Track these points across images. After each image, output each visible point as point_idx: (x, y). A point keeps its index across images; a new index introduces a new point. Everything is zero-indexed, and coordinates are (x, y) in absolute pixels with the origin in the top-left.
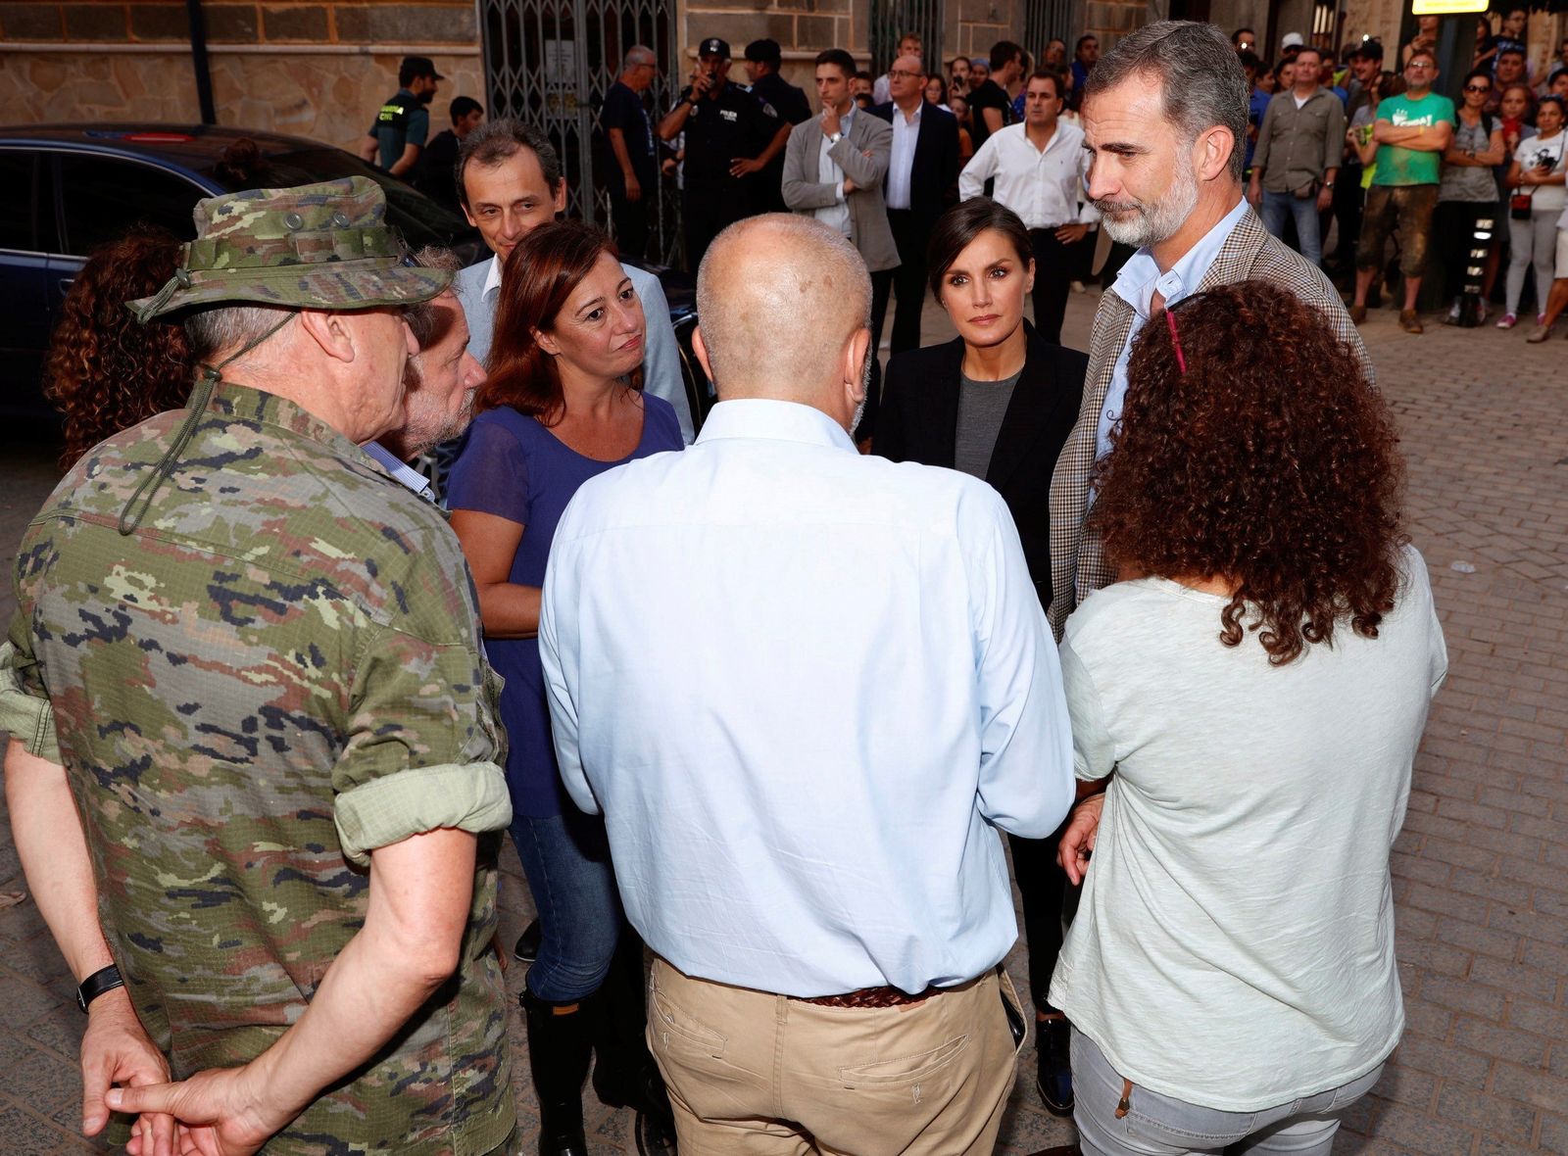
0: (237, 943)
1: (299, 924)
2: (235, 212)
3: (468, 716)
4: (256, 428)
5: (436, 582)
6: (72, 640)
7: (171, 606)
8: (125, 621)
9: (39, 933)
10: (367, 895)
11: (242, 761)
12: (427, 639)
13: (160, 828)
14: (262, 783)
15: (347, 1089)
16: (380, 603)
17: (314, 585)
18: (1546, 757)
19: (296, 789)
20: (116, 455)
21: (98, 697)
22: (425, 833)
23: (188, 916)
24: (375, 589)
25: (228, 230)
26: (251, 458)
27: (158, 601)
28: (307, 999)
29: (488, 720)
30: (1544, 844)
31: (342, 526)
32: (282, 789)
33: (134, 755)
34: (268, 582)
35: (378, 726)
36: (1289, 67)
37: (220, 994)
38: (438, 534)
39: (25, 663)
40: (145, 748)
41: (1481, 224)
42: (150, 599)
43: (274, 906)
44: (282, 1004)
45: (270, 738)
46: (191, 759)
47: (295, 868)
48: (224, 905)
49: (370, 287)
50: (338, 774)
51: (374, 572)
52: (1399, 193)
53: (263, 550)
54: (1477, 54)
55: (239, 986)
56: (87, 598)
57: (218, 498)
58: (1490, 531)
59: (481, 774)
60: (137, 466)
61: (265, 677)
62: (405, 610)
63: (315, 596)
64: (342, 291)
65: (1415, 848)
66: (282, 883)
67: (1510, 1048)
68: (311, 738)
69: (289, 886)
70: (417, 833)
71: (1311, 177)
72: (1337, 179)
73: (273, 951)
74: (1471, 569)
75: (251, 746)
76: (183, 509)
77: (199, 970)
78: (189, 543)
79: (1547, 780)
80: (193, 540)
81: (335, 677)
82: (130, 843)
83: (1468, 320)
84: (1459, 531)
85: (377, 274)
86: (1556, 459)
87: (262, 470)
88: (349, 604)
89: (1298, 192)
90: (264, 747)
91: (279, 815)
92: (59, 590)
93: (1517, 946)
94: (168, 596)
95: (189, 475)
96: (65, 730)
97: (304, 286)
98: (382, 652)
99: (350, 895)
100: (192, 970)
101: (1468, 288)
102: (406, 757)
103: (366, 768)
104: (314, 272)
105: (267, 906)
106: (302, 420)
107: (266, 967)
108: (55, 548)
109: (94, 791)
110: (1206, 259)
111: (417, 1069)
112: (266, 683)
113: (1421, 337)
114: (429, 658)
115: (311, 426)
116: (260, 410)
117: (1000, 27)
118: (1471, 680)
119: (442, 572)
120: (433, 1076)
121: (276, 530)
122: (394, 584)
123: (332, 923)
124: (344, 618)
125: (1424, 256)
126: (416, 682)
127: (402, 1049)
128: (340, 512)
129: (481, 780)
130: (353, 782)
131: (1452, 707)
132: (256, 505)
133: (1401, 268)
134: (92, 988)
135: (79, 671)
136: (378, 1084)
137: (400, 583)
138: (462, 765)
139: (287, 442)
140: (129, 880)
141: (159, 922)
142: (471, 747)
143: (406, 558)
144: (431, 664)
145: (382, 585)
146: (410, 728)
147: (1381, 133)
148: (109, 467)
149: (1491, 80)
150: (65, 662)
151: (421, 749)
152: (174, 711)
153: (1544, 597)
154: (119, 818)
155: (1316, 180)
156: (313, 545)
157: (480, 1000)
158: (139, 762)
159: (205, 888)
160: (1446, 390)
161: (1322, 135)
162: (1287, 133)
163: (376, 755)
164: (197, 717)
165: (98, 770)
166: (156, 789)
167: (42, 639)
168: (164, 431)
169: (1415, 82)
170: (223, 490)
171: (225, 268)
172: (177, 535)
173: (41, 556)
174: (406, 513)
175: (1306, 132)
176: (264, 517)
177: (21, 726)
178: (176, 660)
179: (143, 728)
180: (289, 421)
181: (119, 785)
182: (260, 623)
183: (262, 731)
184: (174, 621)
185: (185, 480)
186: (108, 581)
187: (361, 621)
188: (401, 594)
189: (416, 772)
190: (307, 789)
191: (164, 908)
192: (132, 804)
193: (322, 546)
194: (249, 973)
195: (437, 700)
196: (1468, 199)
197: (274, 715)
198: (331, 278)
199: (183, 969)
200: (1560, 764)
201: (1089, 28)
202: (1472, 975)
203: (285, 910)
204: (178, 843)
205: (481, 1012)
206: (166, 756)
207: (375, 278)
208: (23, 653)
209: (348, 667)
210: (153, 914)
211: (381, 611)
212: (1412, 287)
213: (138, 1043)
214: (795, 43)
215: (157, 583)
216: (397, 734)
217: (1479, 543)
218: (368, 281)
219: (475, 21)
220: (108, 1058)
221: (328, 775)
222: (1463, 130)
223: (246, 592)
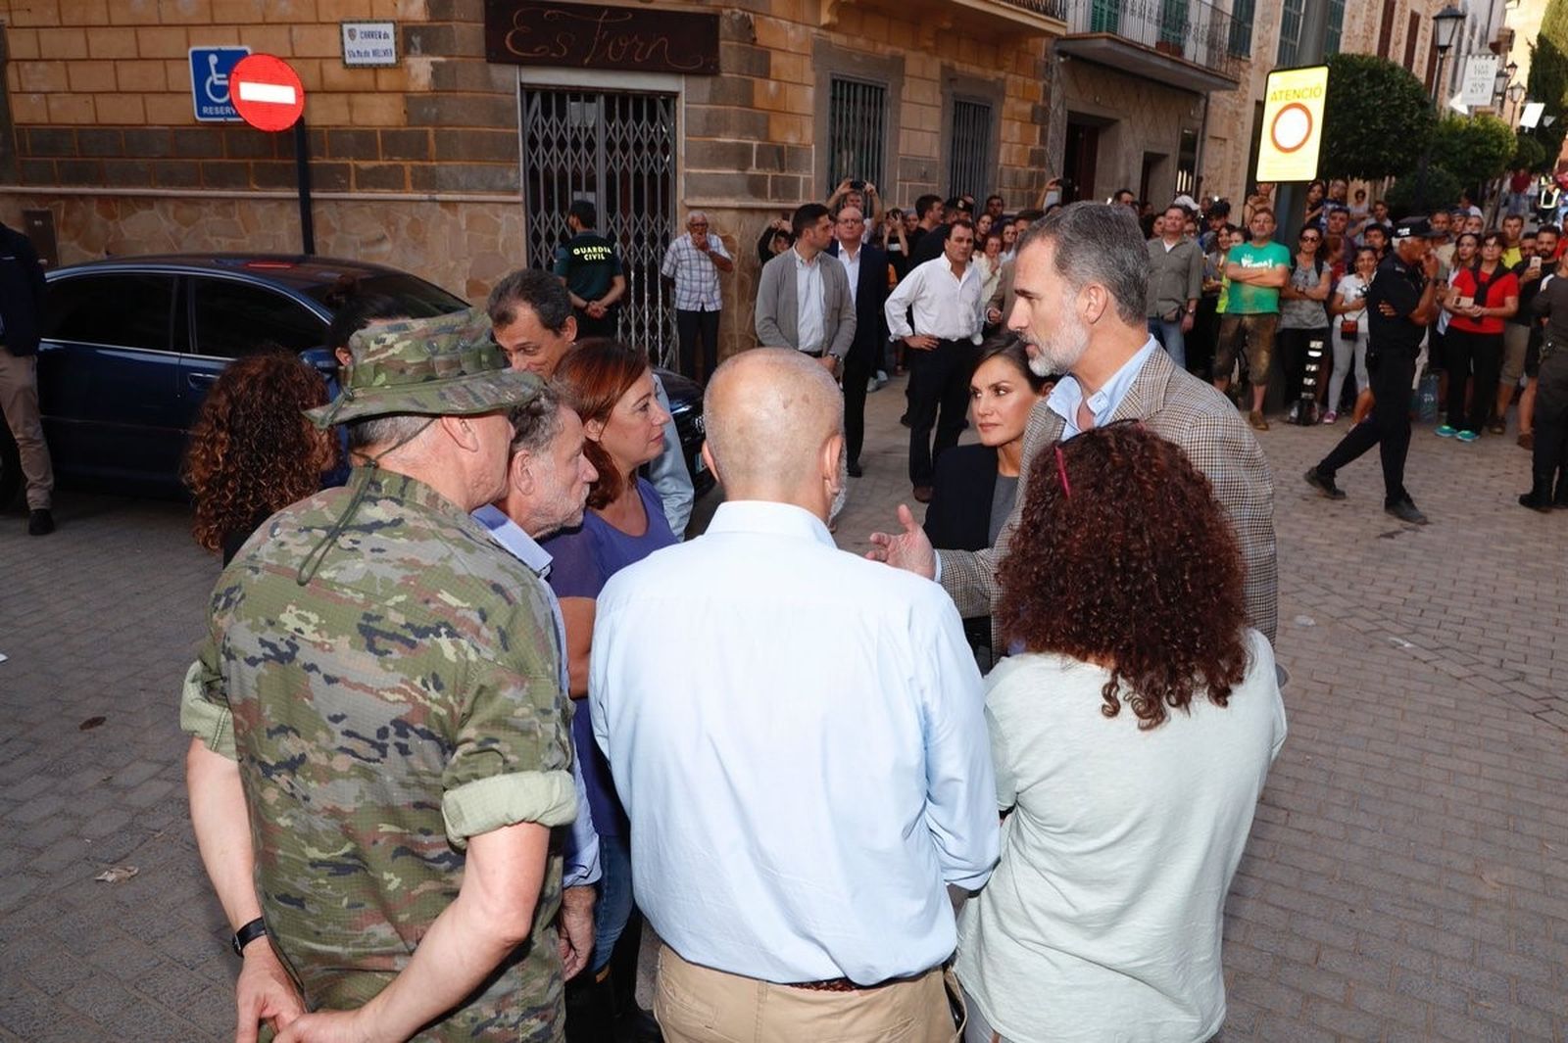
0: (361, 905)
1: (409, 891)
2: (388, 342)
3: (549, 733)
4: (400, 503)
5: (531, 627)
6: (252, 662)
7: (329, 638)
8: (295, 648)
9: (208, 891)
10: (463, 871)
11: (375, 761)
12: (522, 671)
13: (308, 811)
14: (389, 779)
15: (438, 1027)
16: (487, 642)
17: (439, 627)
18: (1376, 780)
19: (414, 785)
20: (292, 520)
21: (269, 707)
22: (512, 825)
23: (324, 882)
24: (484, 631)
25: (383, 356)
26: (395, 526)
27: (320, 634)
28: (411, 953)
29: (564, 737)
30: (1378, 853)
31: (462, 581)
32: (403, 785)
33: (294, 753)
34: (403, 623)
35: (481, 739)
36: (1161, 219)
37: (345, 945)
38: (533, 589)
39: (209, 677)
40: (302, 748)
41: (1313, 344)
42: (314, 632)
43: (392, 876)
44: (391, 955)
45: (397, 744)
46: (335, 758)
47: (409, 846)
48: (353, 874)
49: (489, 393)
50: (447, 775)
51: (484, 619)
52: (1247, 319)
53: (401, 598)
54: (1308, 212)
55: (361, 940)
56: (266, 629)
57: (369, 556)
58: (1325, 592)
59: (557, 779)
60: (308, 529)
61: (397, 697)
62: (506, 649)
63: (439, 635)
64: (471, 399)
65: (1270, 855)
66: (399, 858)
67: (1353, 1026)
68: (429, 746)
69: (404, 861)
70: (506, 825)
71: (1177, 306)
72: (1197, 308)
73: (387, 913)
74: (1312, 622)
75: (382, 749)
76: (343, 563)
77: (330, 927)
78: (345, 590)
79: (1379, 799)
80: (349, 587)
81: (451, 699)
82: (283, 821)
83: (1305, 420)
84: (1302, 591)
85: (491, 382)
86: (1379, 533)
87: (403, 536)
88: (464, 643)
89: (1167, 317)
90: (392, 751)
91: (399, 804)
92: (244, 623)
93: (1357, 940)
94: (327, 630)
95: (348, 537)
96: (240, 731)
97: (443, 396)
98: (487, 680)
99: (450, 870)
100: (325, 926)
101: (1304, 395)
102: (500, 764)
103: (469, 771)
104: (449, 385)
105: (387, 876)
106: (433, 498)
107: (382, 925)
108: (243, 590)
109: (258, 779)
110: (1127, 381)
111: (493, 1015)
112: (398, 701)
113: (1267, 433)
114: (522, 687)
115: (440, 503)
116: (402, 489)
117: (930, 185)
118: (1312, 714)
119: (535, 620)
120: (505, 1022)
121: (412, 583)
122: (499, 628)
123: (435, 892)
124: (460, 654)
125: (1268, 370)
126: (512, 705)
127: (483, 997)
128: (460, 570)
129: (557, 785)
130: (458, 782)
131: (1298, 736)
132: (398, 563)
133: (1250, 378)
134: (245, 935)
135: (256, 686)
136: (462, 1025)
137: (503, 627)
138: (543, 772)
139: (423, 515)
140: (280, 852)
141: (302, 885)
142: (550, 758)
143: (508, 608)
144: (524, 692)
145: (489, 629)
146: (505, 741)
147: (1232, 272)
148: (287, 530)
149: (1320, 232)
150: (245, 679)
151: (513, 758)
152: (327, 720)
153: (1371, 646)
154: (277, 803)
155: (1181, 307)
156: (439, 595)
157: (545, 962)
158: (297, 758)
159: (340, 860)
160: (1288, 476)
161: (1185, 273)
162: (1157, 271)
163: (477, 761)
164: (343, 725)
165: (263, 764)
166: (309, 780)
167: (228, 659)
168: (329, 503)
169: (1258, 234)
170: (373, 550)
171: (382, 385)
172: (336, 584)
173: (232, 596)
174: (512, 574)
175: (1172, 270)
176: (403, 572)
177: (204, 727)
178: (330, 680)
179: (302, 731)
180: (424, 499)
181: (280, 776)
182: (396, 654)
183: (392, 738)
184: (331, 650)
185: (344, 541)
186: (283, 617)
187: (473, 656)
188: (504, 637)
189: (508, 777)
190: (422, 785)
191: (307, 874)
192: (289, 791)
193: (446, 597)
194: (367, 930)
195: (526, 720)
196: (1305, 327)
197: (402, 726)
198: (460, 389)
199: (318, 924)
200: (1389, 786)
201: (1000, 187)
202: (1320, 963)
203: (399, 880)
204: (320, 824)
205: (545, 972)
206: (318, 755)
207: (492, 386)
208: (210, 671)
209: (460, 691)
210: (298, 879)
211: (488, 649)
212: (1259, 392)
213: (280, 987)
214: (769, 195)
215: (320, 619)
216: (495, 746)
217: (1317, 601)
218: (488, 389)
219: (518, 177)
220: (257, 998)
221: (439, 776)
222: (1299, 271)
223: (386, 629)
